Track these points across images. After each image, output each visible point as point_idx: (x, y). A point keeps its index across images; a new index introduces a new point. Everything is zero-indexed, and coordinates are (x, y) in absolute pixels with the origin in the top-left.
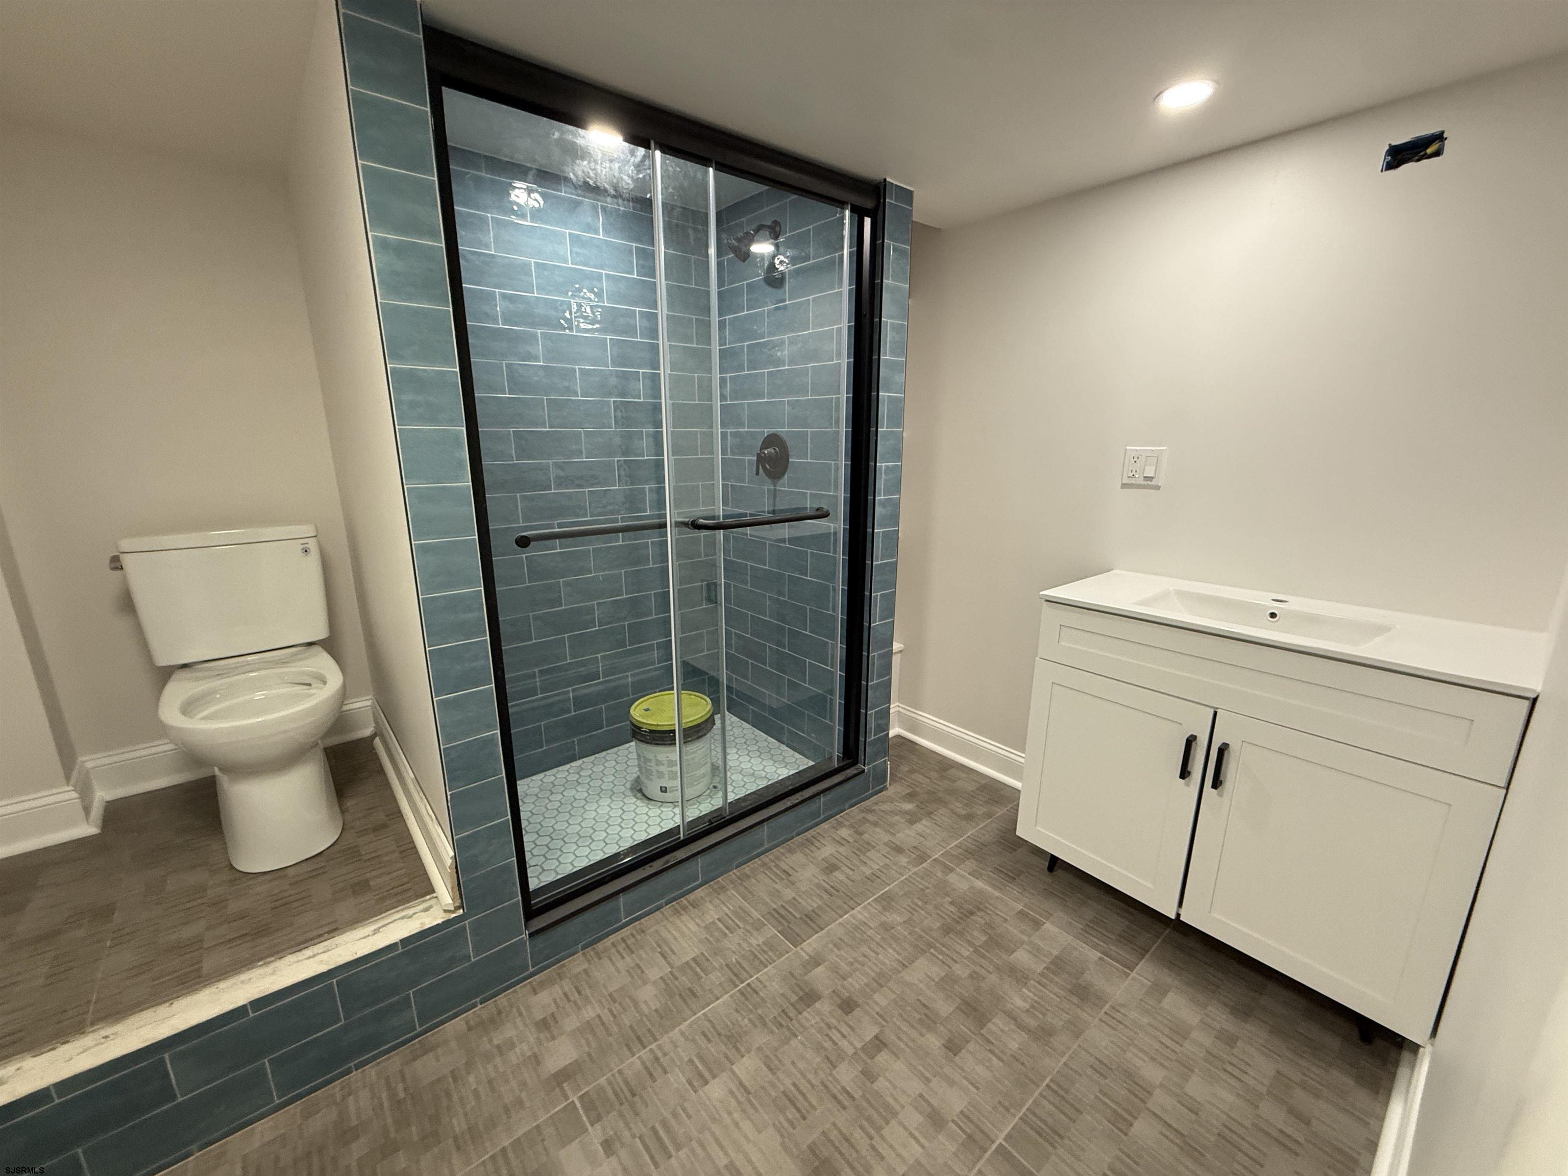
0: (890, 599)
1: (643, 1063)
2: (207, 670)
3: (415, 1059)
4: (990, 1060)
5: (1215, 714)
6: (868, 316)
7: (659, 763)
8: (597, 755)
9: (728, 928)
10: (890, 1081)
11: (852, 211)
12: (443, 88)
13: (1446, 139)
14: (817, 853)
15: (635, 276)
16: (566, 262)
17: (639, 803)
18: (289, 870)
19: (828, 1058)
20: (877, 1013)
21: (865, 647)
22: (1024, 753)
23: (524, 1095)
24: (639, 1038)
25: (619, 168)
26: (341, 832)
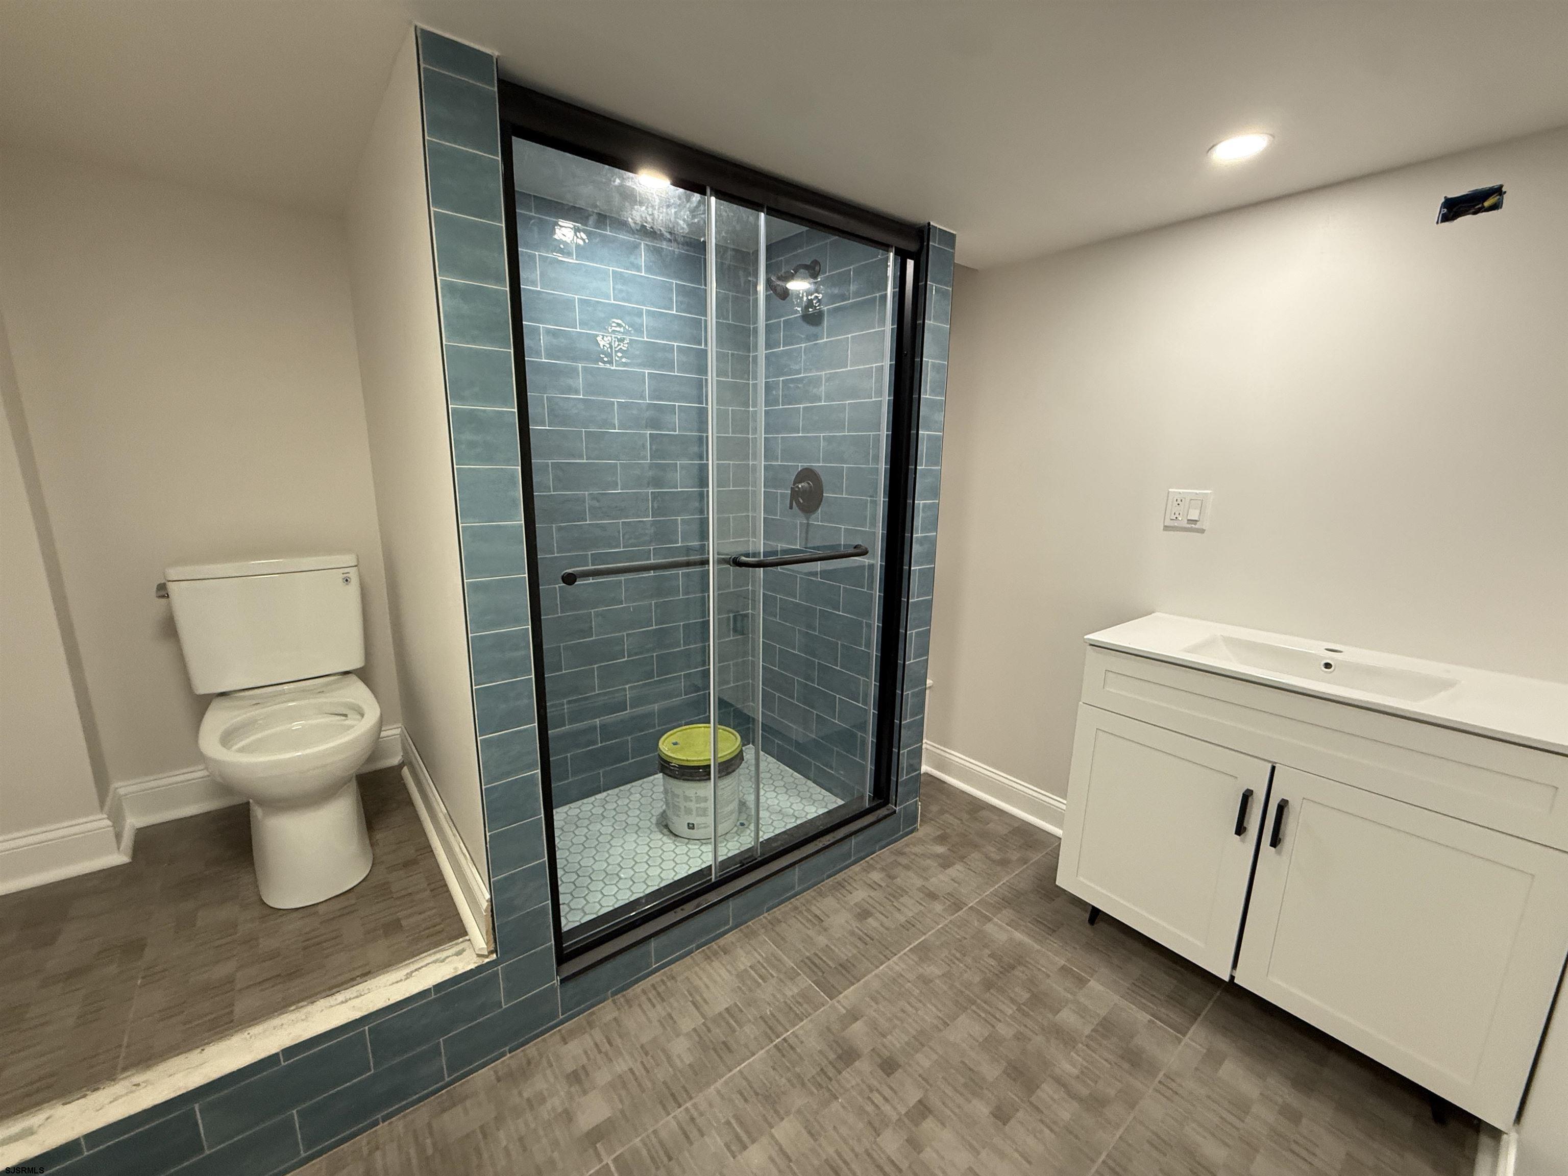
0: (925, 637)
1: (679, 1123)
2: (243, 698)
3: (444, 1110)
4: (1041, 1132)
5: (1273, 768)
6: (909, 355)
7: (687, 799)
8: (621, 788)
9: (761, 976)
10: (937, 1152)
11: (896, 254)
12: (513, 138)
13: (1505, 192)
14: (849, 897)
15: (674, 312)
16: (608, 298)
17: (665, 839)
18: (320, 906)
19: (870, 1123)
20: (920, 1076)
21: (899, 685)
22: (1065, 799)
23: (556, 1155)
24: (673, 1095)
25: (676, 213)
26: (372, 867)
